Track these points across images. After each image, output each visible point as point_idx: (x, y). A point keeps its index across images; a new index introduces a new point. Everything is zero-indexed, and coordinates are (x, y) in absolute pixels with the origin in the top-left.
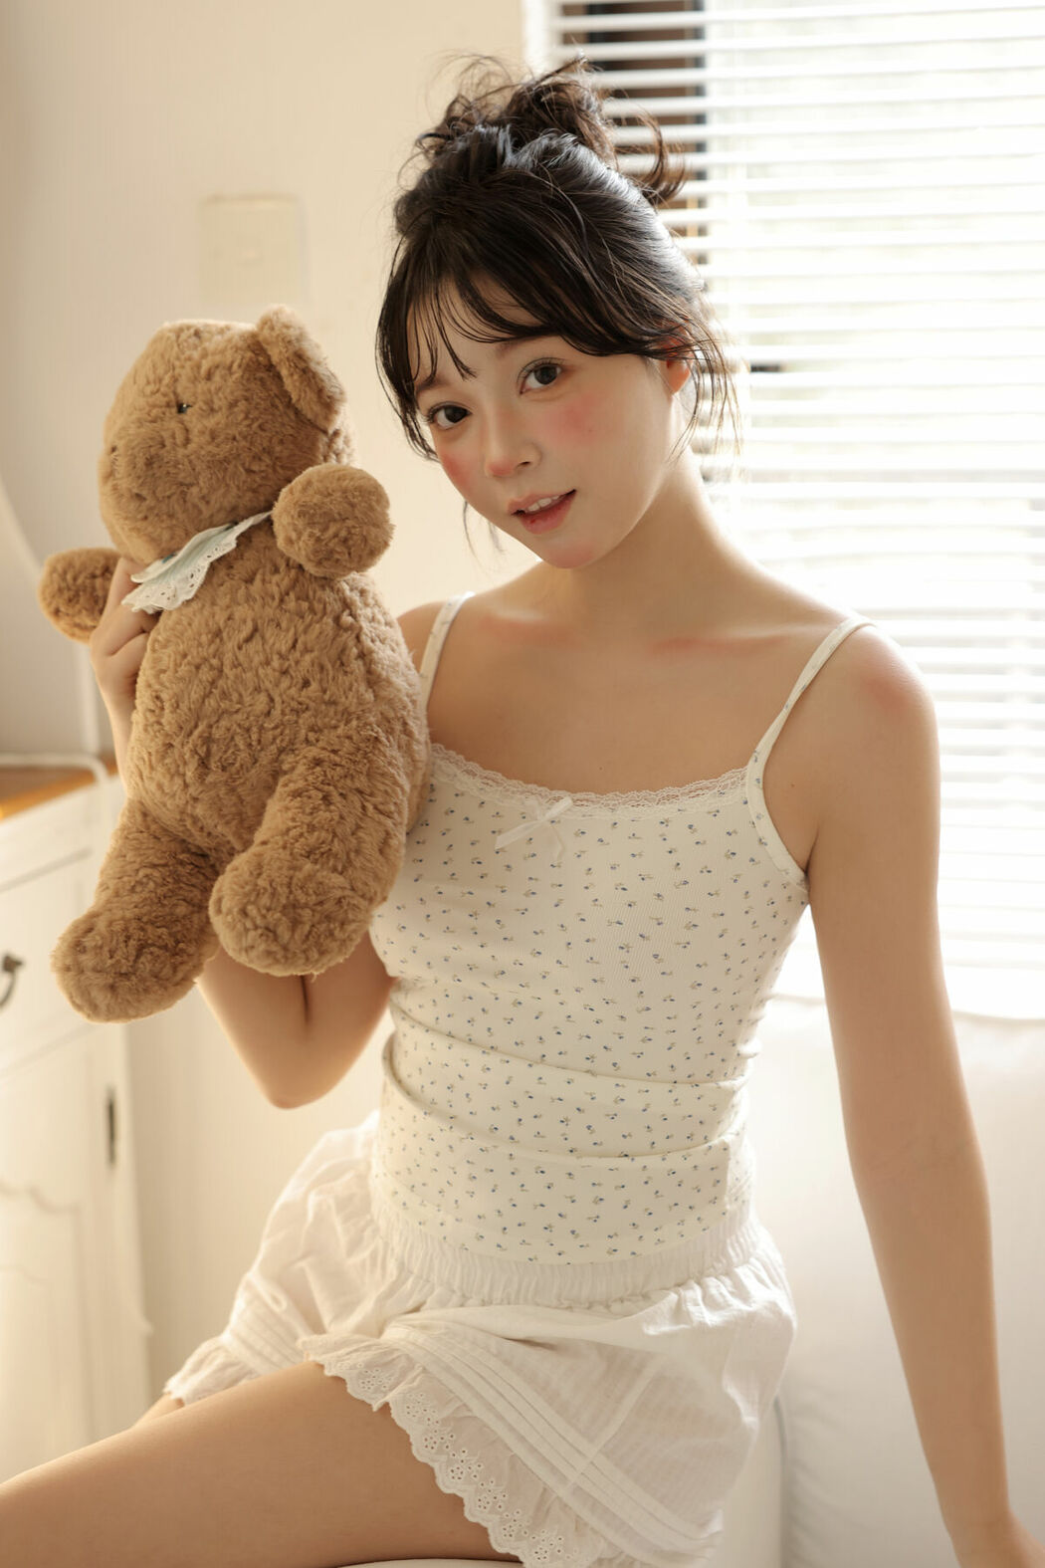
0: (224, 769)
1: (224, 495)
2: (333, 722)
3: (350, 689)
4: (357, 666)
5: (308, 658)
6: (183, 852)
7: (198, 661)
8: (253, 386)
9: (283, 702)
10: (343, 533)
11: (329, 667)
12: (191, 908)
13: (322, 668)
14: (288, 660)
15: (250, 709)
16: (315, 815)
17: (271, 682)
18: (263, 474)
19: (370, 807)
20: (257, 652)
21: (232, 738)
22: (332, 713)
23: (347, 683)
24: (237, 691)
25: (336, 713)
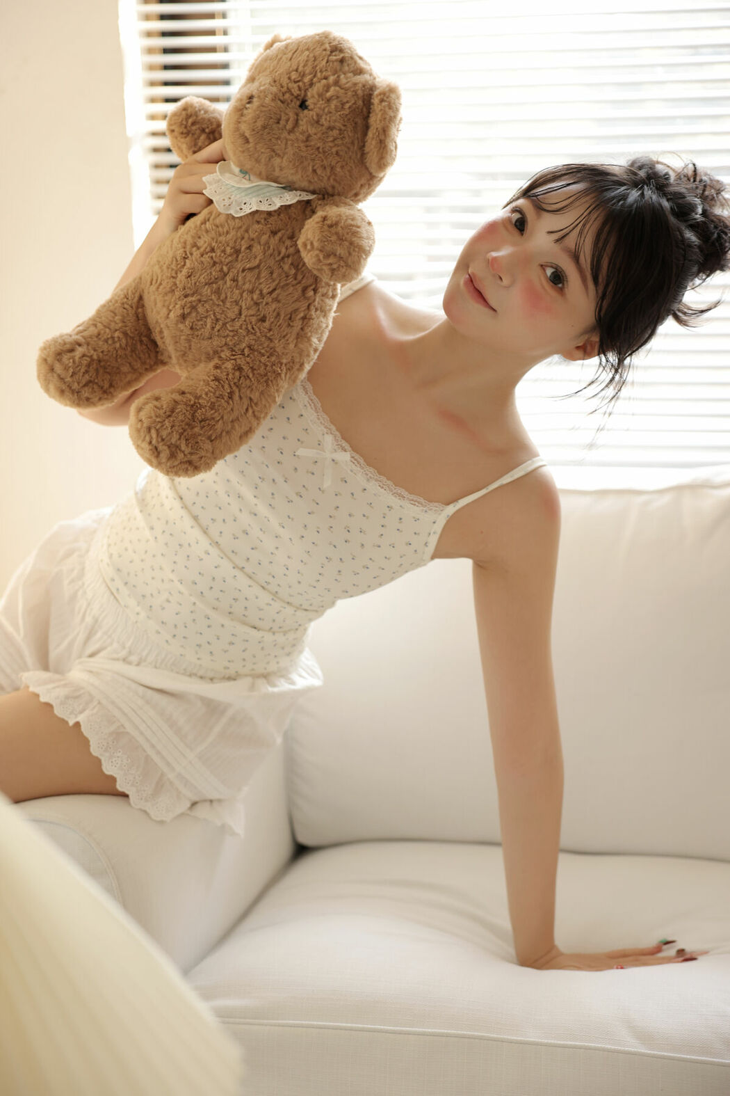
0: (192, 328)
1: (292, 174)
2: (263, 351)
3: (284, 337)
4: (298, 324)
5: (274, 306)
6: (145, 336)
7: (217, 260)
8: (348, 125)
9: (245, 321)
10: (335, 266)
11: (282, 318)
12: (130, 369)
13: (278, 314)
14: (263, 299)
15: (226, 309)
16: (219, 399)
17: (246, 304)
18: (321, 178)
19: (250, 411)
20: (250, 281)
21: (206, 317)
22: (265, 345)
23: (285, 333)
24: (226, 294)
25: (268, 346)
